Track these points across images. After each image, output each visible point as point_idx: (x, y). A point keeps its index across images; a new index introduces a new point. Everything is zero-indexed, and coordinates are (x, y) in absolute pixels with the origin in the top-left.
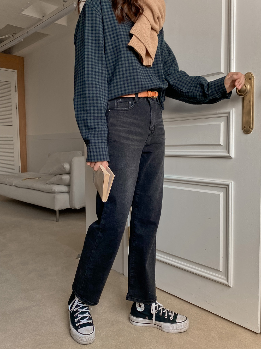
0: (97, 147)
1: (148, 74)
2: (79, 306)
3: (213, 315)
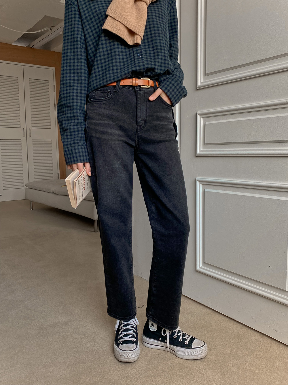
0: (70, 149)
1: (134, 55)
2: (123, 324)
3: (276, 342)
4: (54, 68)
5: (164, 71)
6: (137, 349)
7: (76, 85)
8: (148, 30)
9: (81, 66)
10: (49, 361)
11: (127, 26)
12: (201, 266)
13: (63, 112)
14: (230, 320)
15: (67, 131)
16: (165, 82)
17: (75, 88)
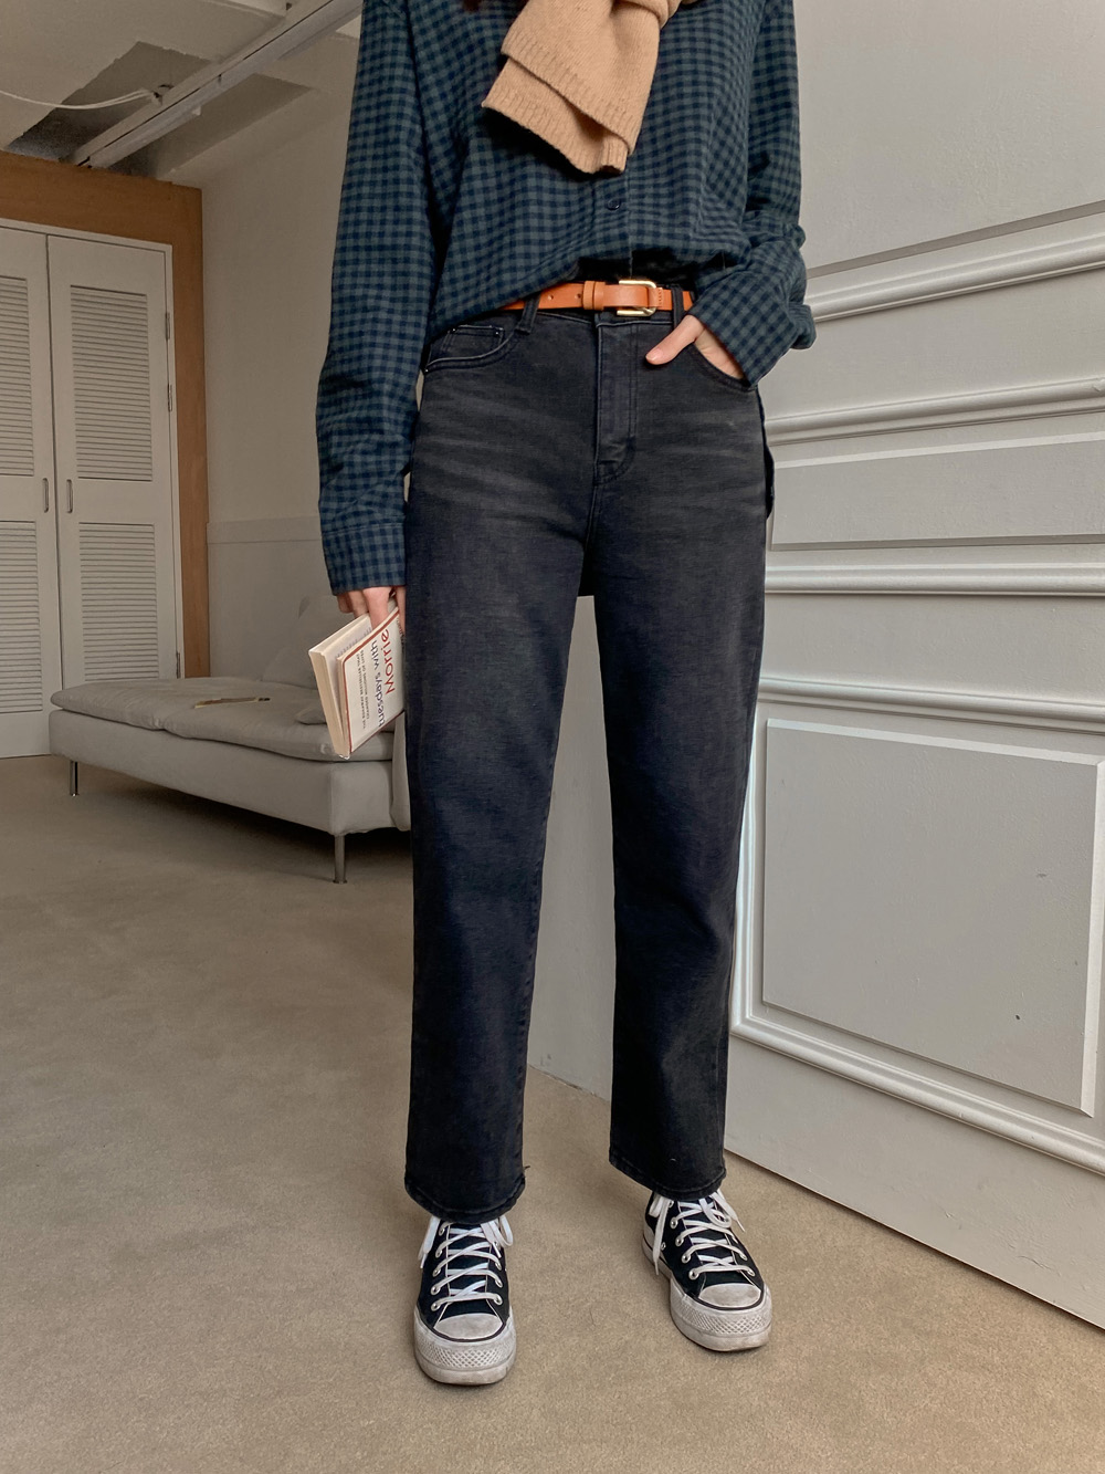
0: (341, 535)
1: (593, 205)
2: (452, 1236)
3: (1040, 1308)
4: (168, 248)
5: (710, 254)
6: (505, 1333)
7: (385, 304)
8: (659, 109)
9: (409, 234)
10: (159, 1387)
11: (574, 102)
12: (747, 1016)
13: (338, 402)
14: (860, 1223)
15: (341, 472)
16: (716, 290)
17: (383, 315)
